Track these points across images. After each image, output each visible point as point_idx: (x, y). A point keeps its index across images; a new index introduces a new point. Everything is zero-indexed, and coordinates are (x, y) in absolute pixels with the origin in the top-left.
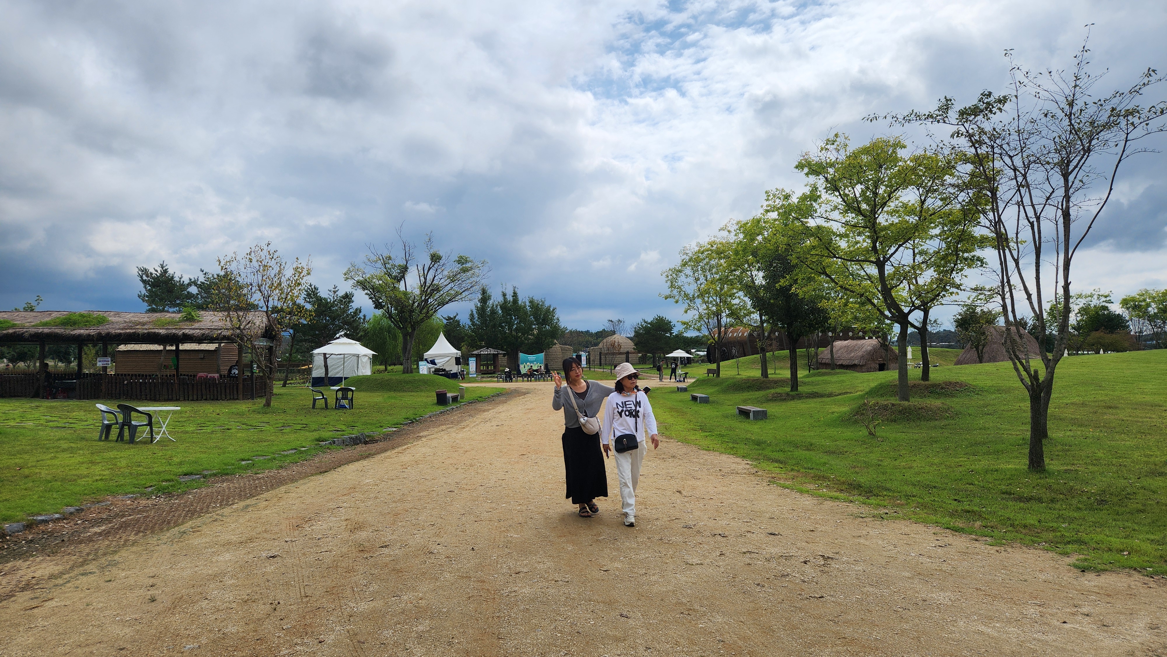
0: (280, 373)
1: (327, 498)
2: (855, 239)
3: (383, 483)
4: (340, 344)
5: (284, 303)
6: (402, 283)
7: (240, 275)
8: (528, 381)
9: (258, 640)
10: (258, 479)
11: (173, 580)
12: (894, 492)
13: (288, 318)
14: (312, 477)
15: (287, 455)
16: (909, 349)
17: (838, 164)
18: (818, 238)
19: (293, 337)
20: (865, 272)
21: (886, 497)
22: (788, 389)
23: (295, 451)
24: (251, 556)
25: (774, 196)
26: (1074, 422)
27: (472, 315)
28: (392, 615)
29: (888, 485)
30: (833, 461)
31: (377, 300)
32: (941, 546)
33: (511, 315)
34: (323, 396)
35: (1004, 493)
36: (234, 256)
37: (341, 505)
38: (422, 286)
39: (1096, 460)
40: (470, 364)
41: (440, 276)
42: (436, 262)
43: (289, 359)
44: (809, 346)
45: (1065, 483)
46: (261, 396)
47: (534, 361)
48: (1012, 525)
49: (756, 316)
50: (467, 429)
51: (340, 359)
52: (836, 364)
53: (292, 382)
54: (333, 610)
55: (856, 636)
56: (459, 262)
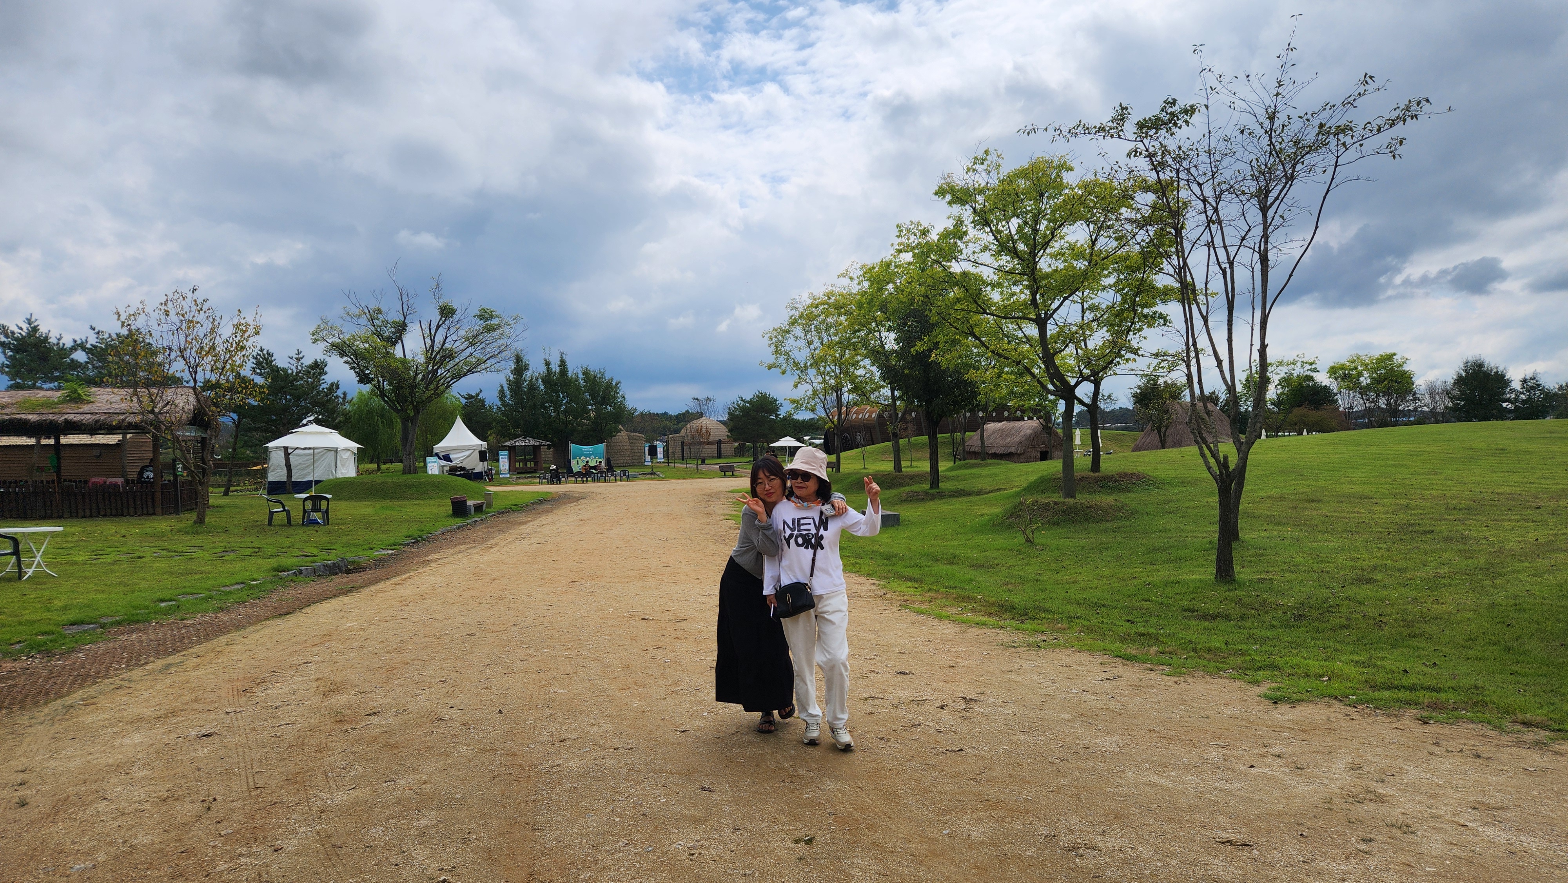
0: (220, 476)
1: (289, 650)
2: (1011, 290)
3: (372, 626)
4: (307, 433)
5: (220, 375)
6: (399, 346)
7: (151, 335)
8: (583, 482)
9: (182, 852)
10: (185, 626)
11: (54, 774)
12: (1054, 613)
13: (228, 397)
14: (268, 622)
15: (230, 593)
16: (1078, 433)
17: (988, 189)
18: (964, 287)
19: (238, 425)
20: (1023, 332)
21: (1044, 620)
22: (926, 486)
23: (242, 586)
24: (173, 736)
25: (908, 230)
26: (1271, 520)
27: (502, 392)
28: (382, 806)
29: (1047, 605)
30: (982, 577)
31: (362, 371)
32: (1109, 679)
33: (557, 392)
34: (283, 507)
35: (1185, 610)
36: (141, 306)
37: (310, 659)
38: (427, 351)
39: (1294, 566)
40: (501, 461)
41: (455, 337)
42: (447, 317)
43: (233, 457)
44: (953, 431)
45: (1258, 596)
46: (191, 510)
47: (592, 454)
48: (1194, 650)
49: (886, 391)
50: (496, 549)
51: (309, 455)
52: (987, 453)
53: (238, 488)
54: (297, 804)
55: (1002, 797)
56: (481, 317)
